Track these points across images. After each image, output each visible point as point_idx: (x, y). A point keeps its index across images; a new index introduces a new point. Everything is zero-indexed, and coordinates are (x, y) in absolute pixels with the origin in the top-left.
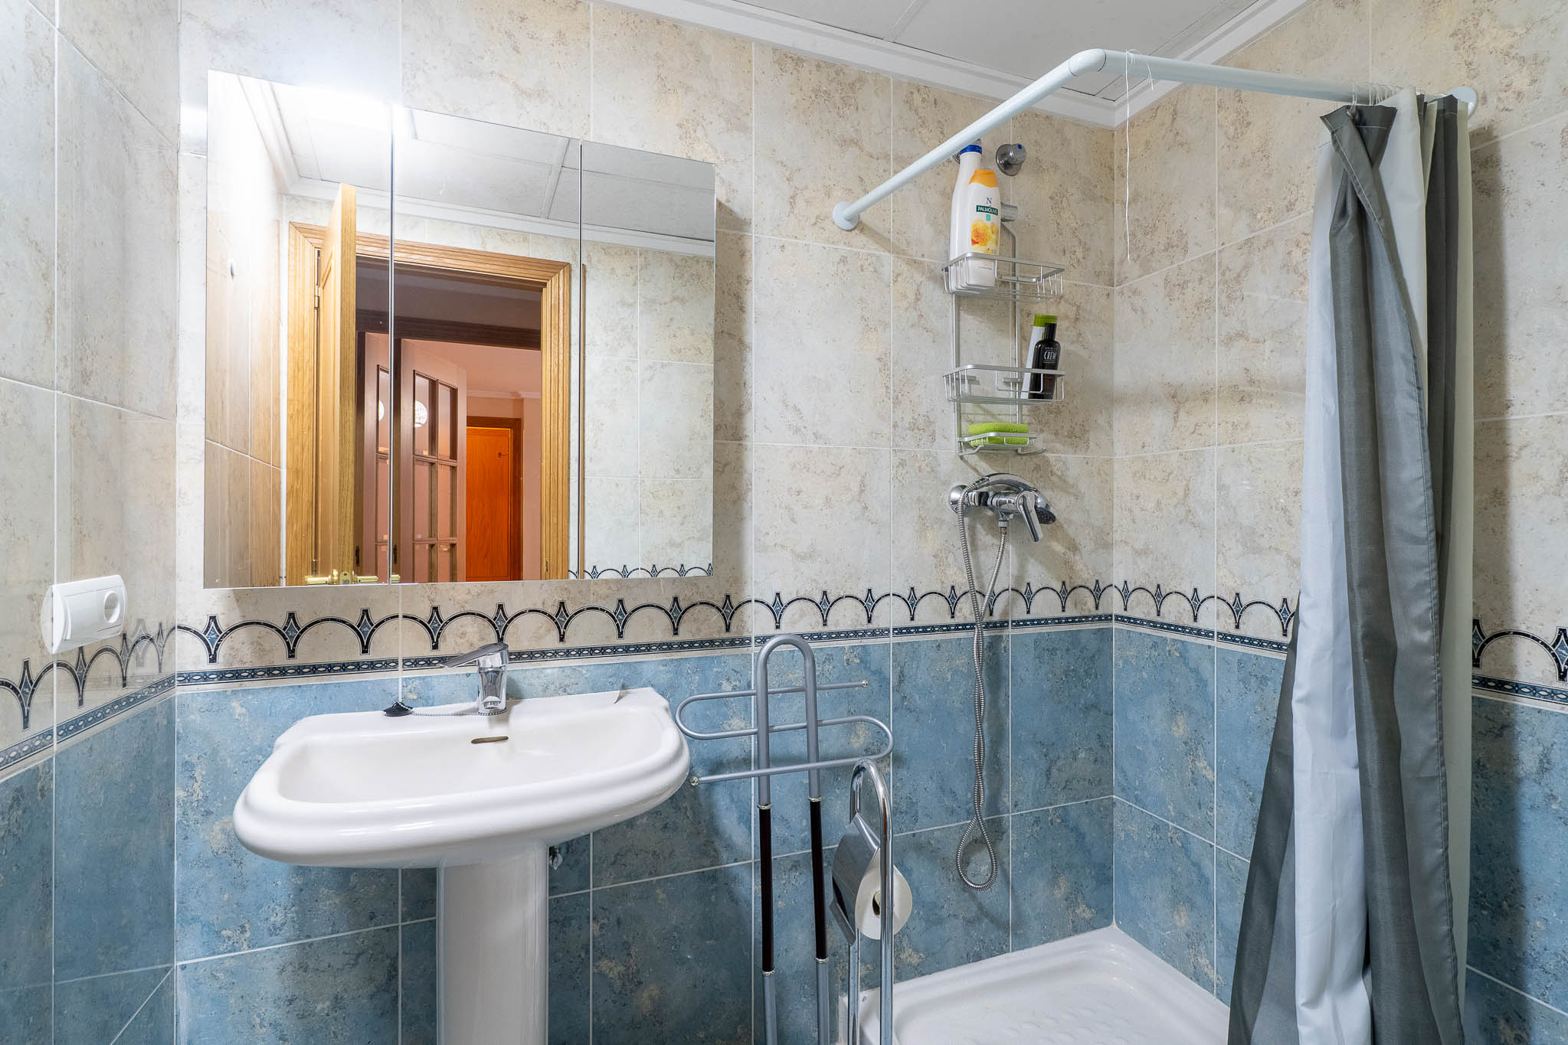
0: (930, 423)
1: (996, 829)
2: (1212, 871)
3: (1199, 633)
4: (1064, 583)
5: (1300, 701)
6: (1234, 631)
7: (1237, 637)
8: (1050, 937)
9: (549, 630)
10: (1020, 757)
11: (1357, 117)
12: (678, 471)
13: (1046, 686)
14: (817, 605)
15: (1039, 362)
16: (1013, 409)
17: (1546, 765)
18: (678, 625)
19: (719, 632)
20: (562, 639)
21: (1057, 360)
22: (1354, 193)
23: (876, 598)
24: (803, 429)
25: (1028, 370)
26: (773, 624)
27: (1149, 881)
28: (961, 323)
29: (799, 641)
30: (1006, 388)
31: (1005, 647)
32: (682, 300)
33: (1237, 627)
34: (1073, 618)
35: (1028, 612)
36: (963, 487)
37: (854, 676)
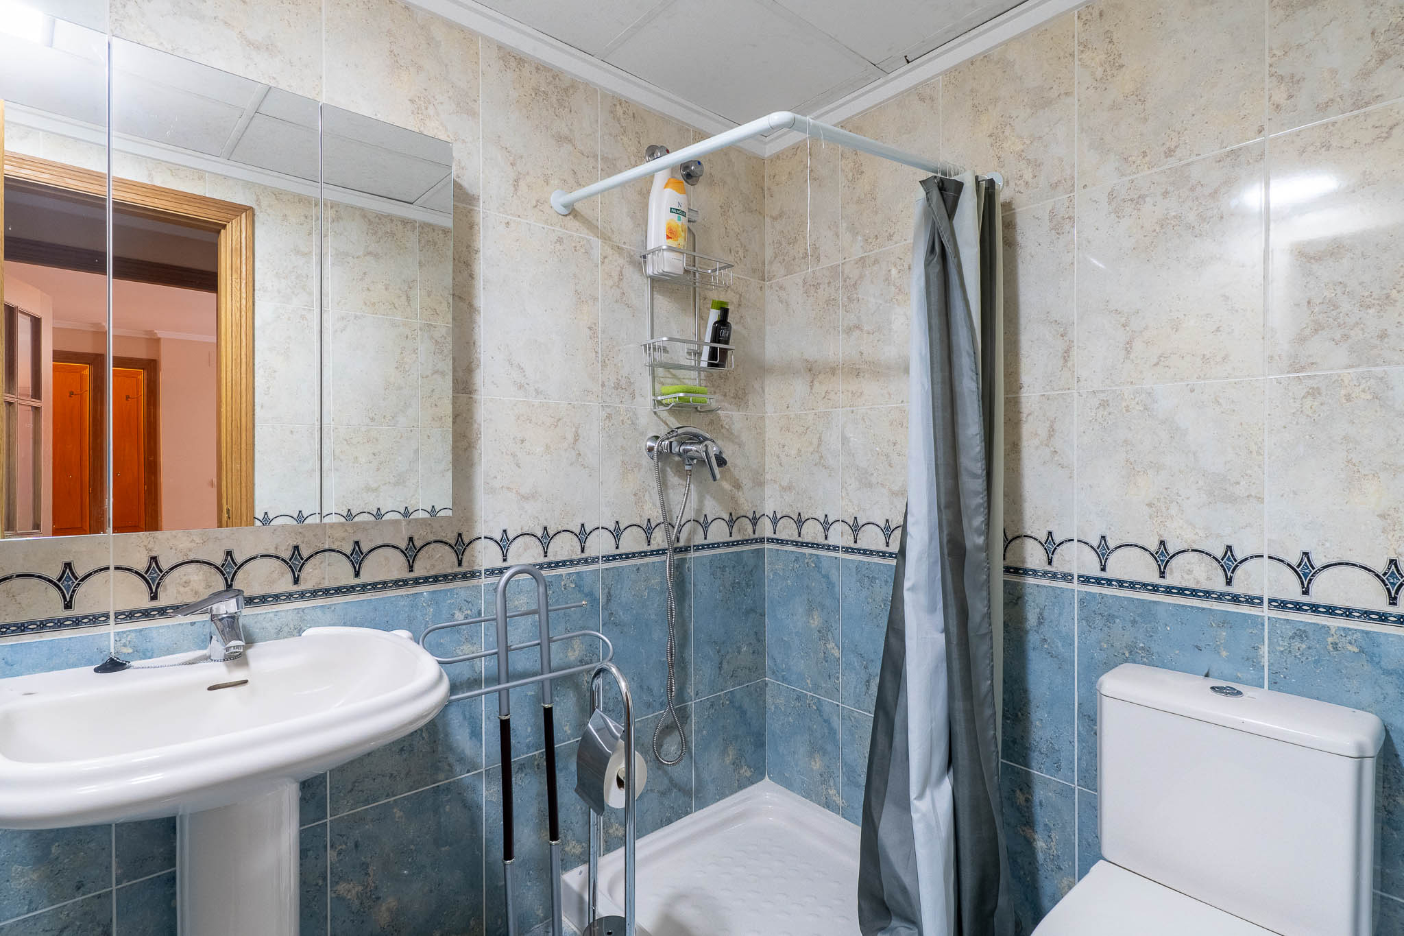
0: (631, 384)
1: (683, 715)
2: (838, 724)
3: (828, 548)
4: (731, 514)
5: (908, 590)
6: (853, 545)
7: (855, 549)
8: (723, 796)
9: (283, 574)
10: (700, 655)
11: (941, 184)
12: (373, 420)
13: (719, 596)
14: (539, 539)
15: (716, 338)
16: (694, 374)
17: (1041, 620)
18: (413, 562)
19: (452, 567)
20: (296, 581)
21: (729, 337)
22: (940, 238)
23: (588, 531)
24: (526, 386)
25: (706, 344)
26: (501, 557)
27: (792, 740)
28: (654, 301)
29: (533, 571)
30: (688, 357)
31: (688, 567)
32: (375, 255)
33: (856, 542)
34: (738, 541)
35: (705, 538)
36: (657, 437)
37: (570, 599)
